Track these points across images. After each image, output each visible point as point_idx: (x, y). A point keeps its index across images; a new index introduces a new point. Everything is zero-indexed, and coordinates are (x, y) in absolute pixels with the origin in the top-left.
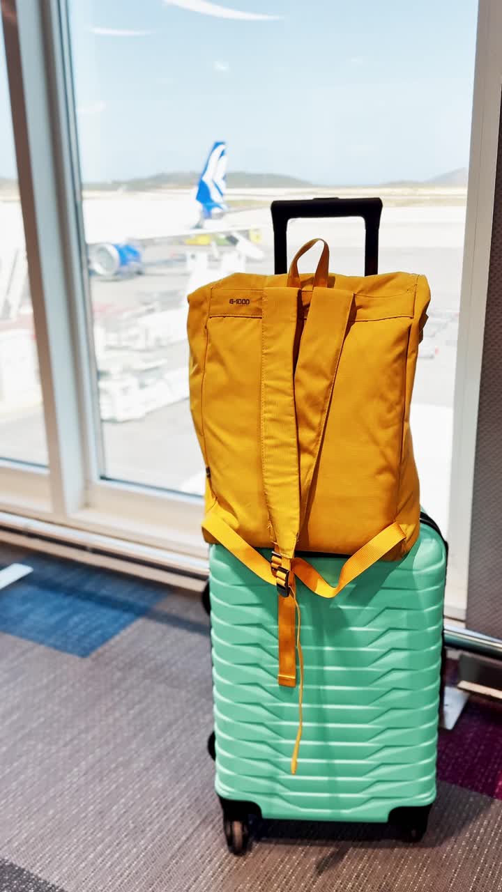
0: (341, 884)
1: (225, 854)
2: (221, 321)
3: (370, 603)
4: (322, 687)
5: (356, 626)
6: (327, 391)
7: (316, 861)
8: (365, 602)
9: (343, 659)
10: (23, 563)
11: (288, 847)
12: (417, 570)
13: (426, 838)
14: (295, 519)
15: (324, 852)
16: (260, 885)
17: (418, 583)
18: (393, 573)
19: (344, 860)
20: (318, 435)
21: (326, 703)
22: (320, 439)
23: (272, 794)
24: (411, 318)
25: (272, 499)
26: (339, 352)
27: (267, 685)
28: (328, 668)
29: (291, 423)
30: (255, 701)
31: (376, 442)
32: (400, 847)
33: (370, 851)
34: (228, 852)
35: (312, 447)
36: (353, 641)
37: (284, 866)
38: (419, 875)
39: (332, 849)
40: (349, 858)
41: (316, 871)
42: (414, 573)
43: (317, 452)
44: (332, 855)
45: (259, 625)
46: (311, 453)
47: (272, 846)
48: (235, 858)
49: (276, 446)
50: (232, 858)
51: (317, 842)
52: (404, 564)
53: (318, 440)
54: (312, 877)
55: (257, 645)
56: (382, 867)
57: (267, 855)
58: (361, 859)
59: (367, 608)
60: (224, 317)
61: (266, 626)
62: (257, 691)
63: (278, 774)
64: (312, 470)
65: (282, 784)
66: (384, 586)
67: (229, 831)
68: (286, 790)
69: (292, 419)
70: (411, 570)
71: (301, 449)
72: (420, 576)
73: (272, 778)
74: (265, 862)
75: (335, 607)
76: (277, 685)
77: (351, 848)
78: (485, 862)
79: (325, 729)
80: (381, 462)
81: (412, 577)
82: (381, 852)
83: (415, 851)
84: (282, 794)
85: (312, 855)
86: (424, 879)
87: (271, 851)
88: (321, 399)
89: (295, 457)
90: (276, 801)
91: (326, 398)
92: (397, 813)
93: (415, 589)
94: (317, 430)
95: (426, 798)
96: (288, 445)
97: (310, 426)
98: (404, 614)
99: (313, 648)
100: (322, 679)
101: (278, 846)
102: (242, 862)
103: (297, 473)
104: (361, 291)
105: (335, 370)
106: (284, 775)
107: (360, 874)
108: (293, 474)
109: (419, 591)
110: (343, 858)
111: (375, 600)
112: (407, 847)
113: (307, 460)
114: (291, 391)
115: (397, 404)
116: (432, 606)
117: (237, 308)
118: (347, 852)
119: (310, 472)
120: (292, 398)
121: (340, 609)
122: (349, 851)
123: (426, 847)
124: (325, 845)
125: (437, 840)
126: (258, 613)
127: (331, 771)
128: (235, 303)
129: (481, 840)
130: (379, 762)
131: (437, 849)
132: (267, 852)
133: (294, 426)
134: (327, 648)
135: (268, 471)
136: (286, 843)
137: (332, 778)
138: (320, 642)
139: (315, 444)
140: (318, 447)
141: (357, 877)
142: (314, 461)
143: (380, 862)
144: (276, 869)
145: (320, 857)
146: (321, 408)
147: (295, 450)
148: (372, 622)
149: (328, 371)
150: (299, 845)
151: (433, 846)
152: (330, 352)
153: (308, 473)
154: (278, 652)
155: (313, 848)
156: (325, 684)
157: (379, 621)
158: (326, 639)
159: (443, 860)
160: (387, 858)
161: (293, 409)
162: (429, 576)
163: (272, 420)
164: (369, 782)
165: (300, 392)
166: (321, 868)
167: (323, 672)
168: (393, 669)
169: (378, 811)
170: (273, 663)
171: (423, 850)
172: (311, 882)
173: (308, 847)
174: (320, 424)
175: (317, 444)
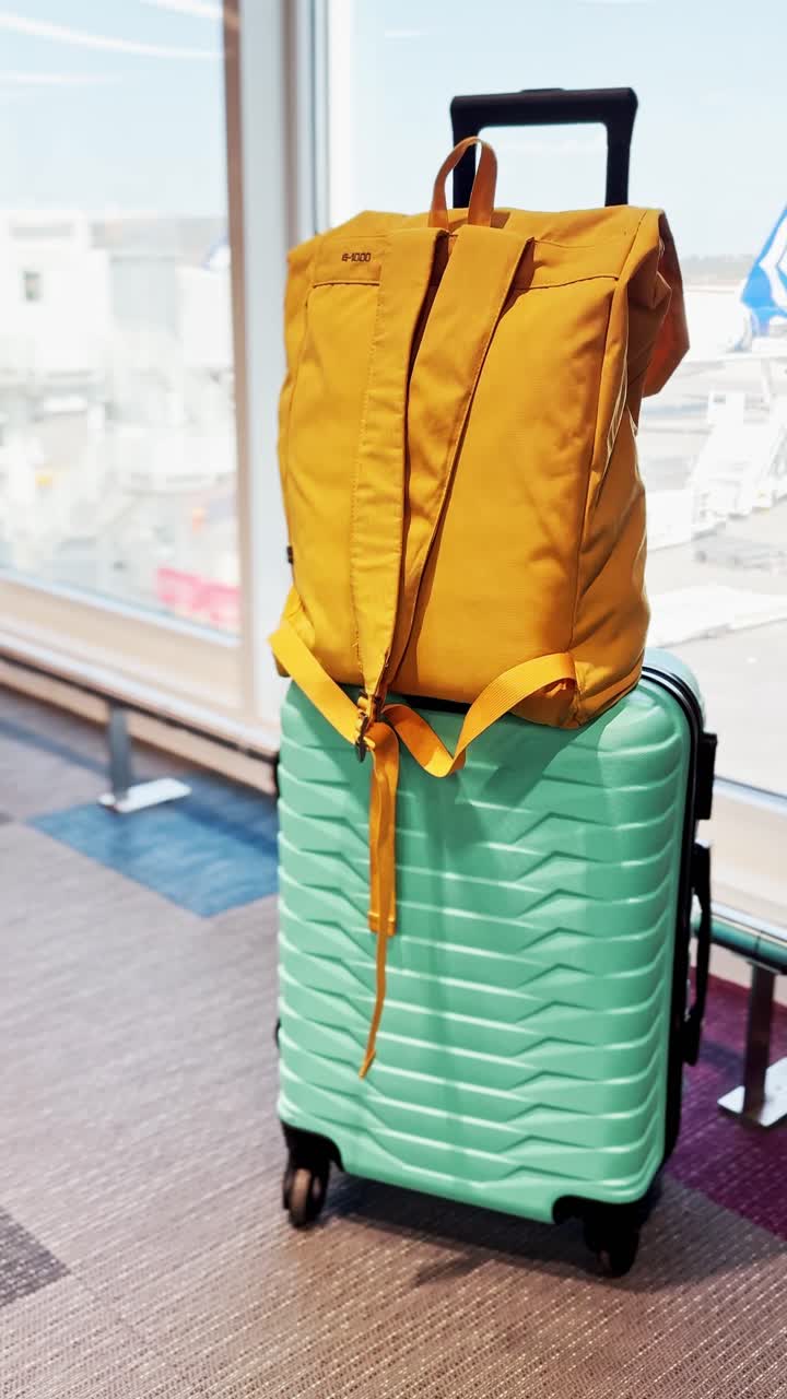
0: (446, 1307)
1: (280, 1223)
2: (328, 290)
3: (523, 804)
4: (439, 945)
5: (497, 841)
6: (460, 406)
7: (422, 1265)
8: (515, 800)
9: (474, 899)
10: (181, 780)
11: (385, 1235)
12: (605, 751)
13: (632, 1277)
14: (386, 628)
15: (442, 1256)
16: (311, 1277)
17: (607, 776)
18: (564, 751)
19: (469, 1276)
20: (441, 485)
21: (446, 974)
22: (444, 493)
23: (359, 1129)
24: (617, 279)
25: (359, 594)
26: (489, 338)
27: (353, 929)
28: (449, 911)
29: (395, 460)
30: (330, 953)
31: (531, 501)
32: (578, 1278)
33: (522, 1272)
34: (285, 1220)
35: (428, 507)
36: (492, 868)
37: (366, 1260)
38: (589, 1326)
39: (457, 1255)
40: (480, 1274)
41: (414, 1279)
42: (601, 755)
43: (436, 515)
44: (452, 1264)
45: (342, 821)
46: (427, 517)
47: (362, 1227)
48: (292, 1232)
49: (373, 501)
50: (288, 1230)
51: (439, 1239)
52: (584, 737)
53: (440, 496)
54: (401, 1286)
55: (338, 855)
56: (529, 1300)
57: (343, 1239)
58: (500, 1280)
59: (518, 810)
60: (333, 284)
61: (352, 823)
62: (336, 936)
63: (368, 1093)
64: (426, 548)
65: (374, 1113)
66: (546, 772)
67: (288, 1183)
68: (378, 1123)
69: (399, 453)
70: (595, 749)
71: (409, 509)
72: (610, 762)
73: (356, 1097)
74: (337, 1248)
75: (464, 800)
76: (368, 931)
77: (492, 1262)
78: (722, 1335)
79: (442, 1021)
80: (540, 540)
81: (595, 763)
82: (539, 1278)
83: (601, 1290)
84: (372, 1130)
85: (421, 1255)
86: (595, 1335)
87: (355, 1234)
88: (449, 420)
89: (398, 520)
90: (365, 1142)
91: (457, 420)
92: (567, 1206)
93: (600, 785)
94: (440, 477)
95: (621, 1189)
96: (389, 499)
97: (429, 470)
98: (581, 829)
99: (427, 872)
100: (438, 929)
101: (371, 1230)
102: (301, 1239)
103: (399, 549)
104: (548, 236)
105: (477, 370)
106: (375, 1095)
107: (486, 1301)
108: (391, 550)
109: (608, 791)
110: (469, 1272)
111: (531, 798)
112: (589, 1282)
113: (421, 529)
114: (401, 404)
115: (576, 435)
116: (632, 821)
117: (352, 268)
118: (481, 1264)
119: (421, 551)
120: (401, 416)
121: (471, 807)
122: (486, 1265)
123: (626, 1289)
124: (451, 1247)
125: (651, 1283)
126: (341, 800)
127: (451, 1101)
128: (349, 260)
129: (735, 1300)
130: (535, 1101)
131: (641, 1296)
132: (347, 1234)
133: (400, 465)
134: (450, 876)
135: (359, 544)
136: (385, 1229)
137: (453, 1116)
138: (438, 864)
139: (434, 500)
140: (440, 506)
141: (479, 1304)
142: (431, 531)
143: (530, 1293)
144: (349, 1262)
145: (432, 1261)
146: (447, 436)
147: (399, 508)
148: (525, 838)
149: (464, 370)
150: (406, 1237)
151: (638, 1289)
152: (472, 336)
153: (417, 552)
154: (368, 869)
155: (428, 1246)
156: (443, 939)
157: (538, 836)
158: (447, 858)
159: (646, 1314)
160: (547, 1289)
161: (400, 437)
162: (628, 762)
163: (372, 456)
164: (515, 1135)
165: (416, 408)
166: (422, 1278)
167: (439, 916)
168: (559, 930)
169: (533, 1197)
170: (363, 891)
171: (616, 1292)
172: (397, 1293)
173: (419, 1242)
174: (444, 467)
175: (438, 502)
